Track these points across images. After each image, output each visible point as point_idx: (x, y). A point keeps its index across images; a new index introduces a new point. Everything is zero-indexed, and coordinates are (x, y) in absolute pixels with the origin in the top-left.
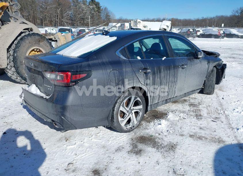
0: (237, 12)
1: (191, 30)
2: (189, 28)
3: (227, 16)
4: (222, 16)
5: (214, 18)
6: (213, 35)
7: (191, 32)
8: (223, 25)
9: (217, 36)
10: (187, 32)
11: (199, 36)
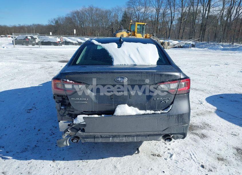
0: (52, 22)
1: (29, 38)
2: (27, 36)
3: (46, 25)
4: (39, 25)
5: (31, 26)
6: (52, 42)
7: (29, 39)
8: (51, 33)
9: (56, 44)
10: (25, 39)
11: (37, 44)
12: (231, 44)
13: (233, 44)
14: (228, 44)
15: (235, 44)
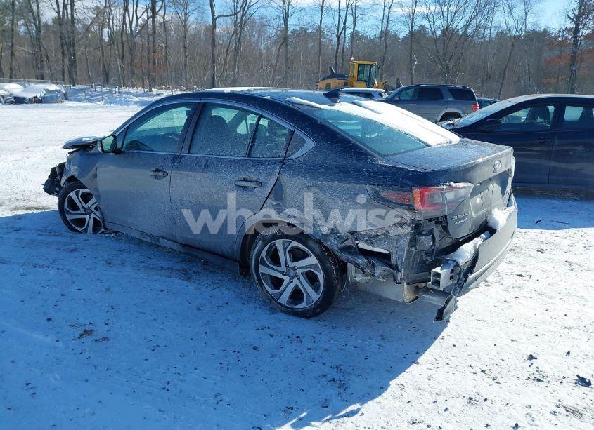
12: (146, 90)
13: (151, 91)
14: (141, 90)
15: (155, 91)
